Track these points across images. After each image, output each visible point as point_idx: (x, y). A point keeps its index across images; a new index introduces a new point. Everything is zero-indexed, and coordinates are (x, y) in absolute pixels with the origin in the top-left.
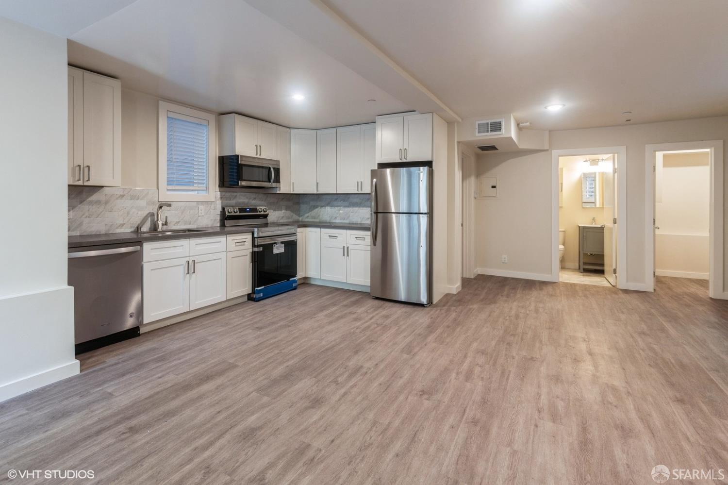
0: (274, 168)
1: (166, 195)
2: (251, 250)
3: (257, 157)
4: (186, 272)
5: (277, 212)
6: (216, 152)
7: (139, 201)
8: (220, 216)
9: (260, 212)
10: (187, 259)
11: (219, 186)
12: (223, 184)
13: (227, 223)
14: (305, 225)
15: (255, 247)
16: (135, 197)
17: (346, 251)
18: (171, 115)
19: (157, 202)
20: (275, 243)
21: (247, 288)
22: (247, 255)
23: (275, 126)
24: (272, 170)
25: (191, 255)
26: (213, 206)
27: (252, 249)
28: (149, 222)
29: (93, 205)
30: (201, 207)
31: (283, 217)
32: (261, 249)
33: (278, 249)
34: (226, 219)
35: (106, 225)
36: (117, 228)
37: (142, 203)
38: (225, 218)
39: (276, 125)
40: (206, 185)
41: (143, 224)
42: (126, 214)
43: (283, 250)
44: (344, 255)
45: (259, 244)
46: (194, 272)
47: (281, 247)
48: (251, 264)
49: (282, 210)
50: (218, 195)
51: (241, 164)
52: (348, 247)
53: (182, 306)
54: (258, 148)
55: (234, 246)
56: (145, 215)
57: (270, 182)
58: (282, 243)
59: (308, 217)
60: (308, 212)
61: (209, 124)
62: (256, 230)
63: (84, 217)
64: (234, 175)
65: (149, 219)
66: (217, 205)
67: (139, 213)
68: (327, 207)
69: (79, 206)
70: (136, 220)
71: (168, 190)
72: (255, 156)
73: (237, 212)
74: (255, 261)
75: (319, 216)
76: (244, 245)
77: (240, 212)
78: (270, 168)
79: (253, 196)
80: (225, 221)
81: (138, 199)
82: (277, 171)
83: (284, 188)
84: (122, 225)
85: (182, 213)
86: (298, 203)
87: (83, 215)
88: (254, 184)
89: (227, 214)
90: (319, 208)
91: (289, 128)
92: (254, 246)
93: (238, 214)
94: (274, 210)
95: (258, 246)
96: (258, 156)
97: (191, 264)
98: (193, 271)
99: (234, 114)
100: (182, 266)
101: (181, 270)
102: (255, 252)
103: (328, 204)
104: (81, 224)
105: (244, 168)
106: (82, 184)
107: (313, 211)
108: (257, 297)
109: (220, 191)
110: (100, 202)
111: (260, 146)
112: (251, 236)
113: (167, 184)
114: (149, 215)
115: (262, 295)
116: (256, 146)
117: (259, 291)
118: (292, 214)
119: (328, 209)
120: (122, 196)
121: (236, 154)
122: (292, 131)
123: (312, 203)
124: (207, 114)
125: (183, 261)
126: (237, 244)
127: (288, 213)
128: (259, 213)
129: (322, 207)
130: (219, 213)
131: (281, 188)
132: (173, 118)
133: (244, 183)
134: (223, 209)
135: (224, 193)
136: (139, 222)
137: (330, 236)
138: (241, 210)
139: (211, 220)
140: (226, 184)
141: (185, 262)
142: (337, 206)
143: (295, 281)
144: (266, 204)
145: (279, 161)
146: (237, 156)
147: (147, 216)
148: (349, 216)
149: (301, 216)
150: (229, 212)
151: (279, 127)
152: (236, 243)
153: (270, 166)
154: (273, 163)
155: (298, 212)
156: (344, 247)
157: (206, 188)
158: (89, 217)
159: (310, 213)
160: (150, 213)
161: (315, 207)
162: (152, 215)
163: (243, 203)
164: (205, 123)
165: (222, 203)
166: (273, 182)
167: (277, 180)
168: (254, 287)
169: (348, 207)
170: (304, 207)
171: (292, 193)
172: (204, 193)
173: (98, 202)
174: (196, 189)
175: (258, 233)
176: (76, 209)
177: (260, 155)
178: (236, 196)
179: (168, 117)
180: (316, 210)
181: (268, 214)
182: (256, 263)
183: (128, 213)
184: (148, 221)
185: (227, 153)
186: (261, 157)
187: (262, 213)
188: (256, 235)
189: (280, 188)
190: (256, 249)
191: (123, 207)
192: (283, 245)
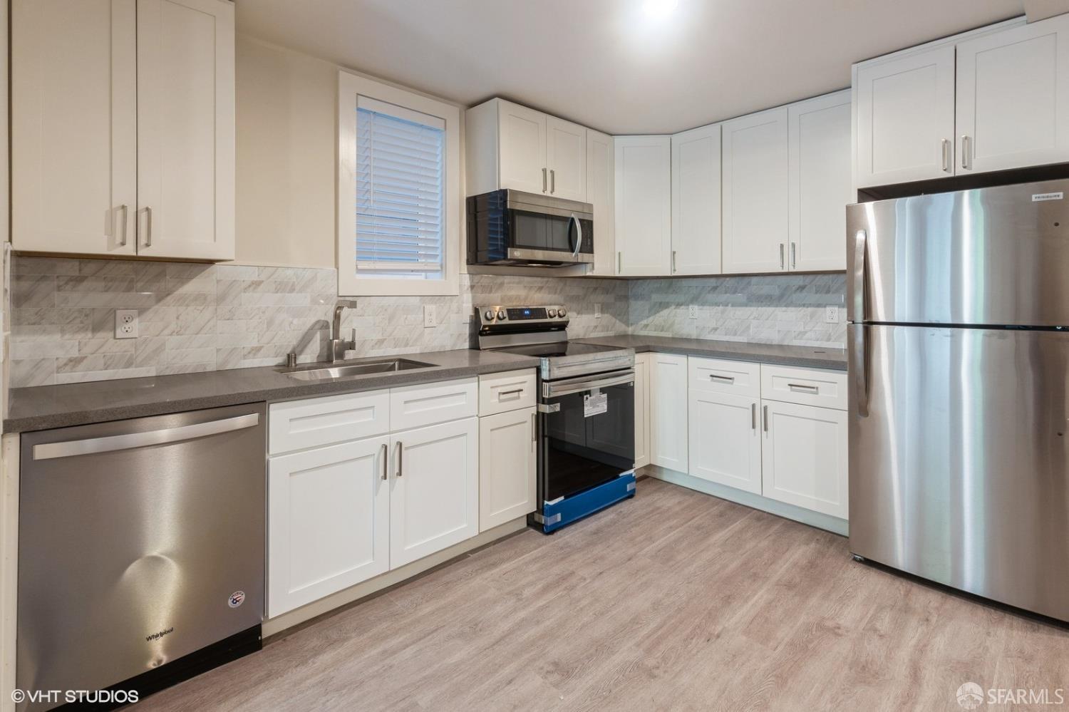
0: (581, 221)
1: (352, 282)
2: (534, 410)
3: (545, 194)
4: (382, 474)
5: (583, 316)
6: (461, 190)
7: (293, 295)
8: (470, 327)
9: (551, 317)
10: (384, 440)
11: (469, 263)
12: (475, 258)
13: (484, 341)
14: (647, 347)
15: (543, 403)
16: (285, 287)
17: (760, 418)
18: (365, 104)
19: (335, 297)
20: (588, 392)
21: (526, 501)
22: (525, 422)
23: (583, 129)
24: (578, 225)
25: (393, 429)
26: (454, 306)
27: (537, 406)
28: (319, 341)
29: (188, 306)
30: (431, 307)
31: (596, 327)
32: (557, 407)
33: (595, 406)
34: (482, 333)
35: (218, 350)
36: (245, 357)
37: (300, 300)
38: (480, 331)
39: (585, 128)
40: (442, 259)
41: (305, 346)
42: (265, 326)
43: (606, 407)
44: (754, 427)
45: (553, 395)
46: (400, 474)
47: (600, 400)
48: (535, 443)
49: (593, 313)
50: (466, 280)
51: (513, 211)
52: (766, 408)
53: (369, 561)
54: (548, 176)
55: (497, 400)
56: (308, 325)
57: (573, 251)
58: (603, 390)
59: (646, 326)
60: (648, 317)
61: (445, 129)
62: (545, 363)
63: (167, 332)
64: (497, 239)
65: (318, 336)
66: (463, 303)
67: (295, 321)
68: (691, 306)
69: (156, 307)
70: (288, 340)
71: (359, 271)
72: (541, 193)
73: (504, 318)
74: (544, 436)
75: (672, 325)
76: (518, 398)
77: (510, 319)
78: (573, 219)
79: (538, 281)
80: (480, 337)
81: (292, 290)
82: (588, 225)
83: (602, 264)
84: (256, 351)
85: (390, 319)
86: (626, 298)
87: (166, 327)
88: (540, 255)
89: (484, 322)
90: (673, 307)
91: (611, 135)
92: (540, 399)
93: (507, 321)
94: (578, 314)
95: (551, 401)
96: (548, 193)
97: (393, 451)
98: (397, 470)
99: (497, 99)
100: (370, 460)
101: (370, 468)
102: (543, 414)
103: (695, 300)
104: (159, 350)
105: (519, 221)
106: (134, 254)
107: (658, 315)
108: (549, 524)
109: (469, 273)
110: (205, 299)
111: (552, 172)
112: (534, 377)
113: (357, 258)
114: (317, 327)
115: (559, 517)
116: (544, 171)
117: (554, 510)
118: (614, 320)
119: (694, 310)
120: (256, 284)
121: (502, 188)
122: (617, 139)
123: (656, 298)
124: (442, 104)
125: (375, 446)
126: (503, 397)
127: (607, 318)
128: (548, 320)
129: (679, 305)
130: (468, 320)
131: (596, 266)
132: (368, 112)
133: (517, 254)
134: (476, 311)
135: (477, 278)
136: (295, 342)
137: (712, 376)
138: (512, 313)
139: (452, 335)
140: (483, 255)
141: (380, 446)
142: (717, 304)
143: (630, 479)
144: (561, 300)
145: (591, 206)
146: (504, 192)
147: (312, 328)
148: (748, 327)
149: (632, 324)
150: (487, 319)
151: (589, 130)
152: (500, 393)
153: (573, 216)
154: (579, 208)
155: (623, 316)
156: (754, 406)
157: (442, 268)
158: (178, 334)
159: (651, 318)
160: (318, 322)
161: (663, 305)
162: (325, 326)
163: (518, 297)
164: (439, 124)
165: (473, 298)
166: (581, 252)
167: (588, 247)
168: (541, 497)
169: (746, 305)
170: (636, 306)
171: (617, 275)
172: (436, 277)
173: (201, 298)
174: (422, 268)
175: (550, 371)
176: (149, 314)
177: (553, 191)
178: (502, 284)
179: (358, 109)
180: (665, 312)
181: (568, 322)
182: (546, 439)
183: (270, 323)
184: (314, 339)
185: (483, 188)
186: (555, 195)
187: (557, 319)
188: (545, 375)
189: (593, 263)
190: (546, 409)
191: (259, 308)
192: (605, 395)
